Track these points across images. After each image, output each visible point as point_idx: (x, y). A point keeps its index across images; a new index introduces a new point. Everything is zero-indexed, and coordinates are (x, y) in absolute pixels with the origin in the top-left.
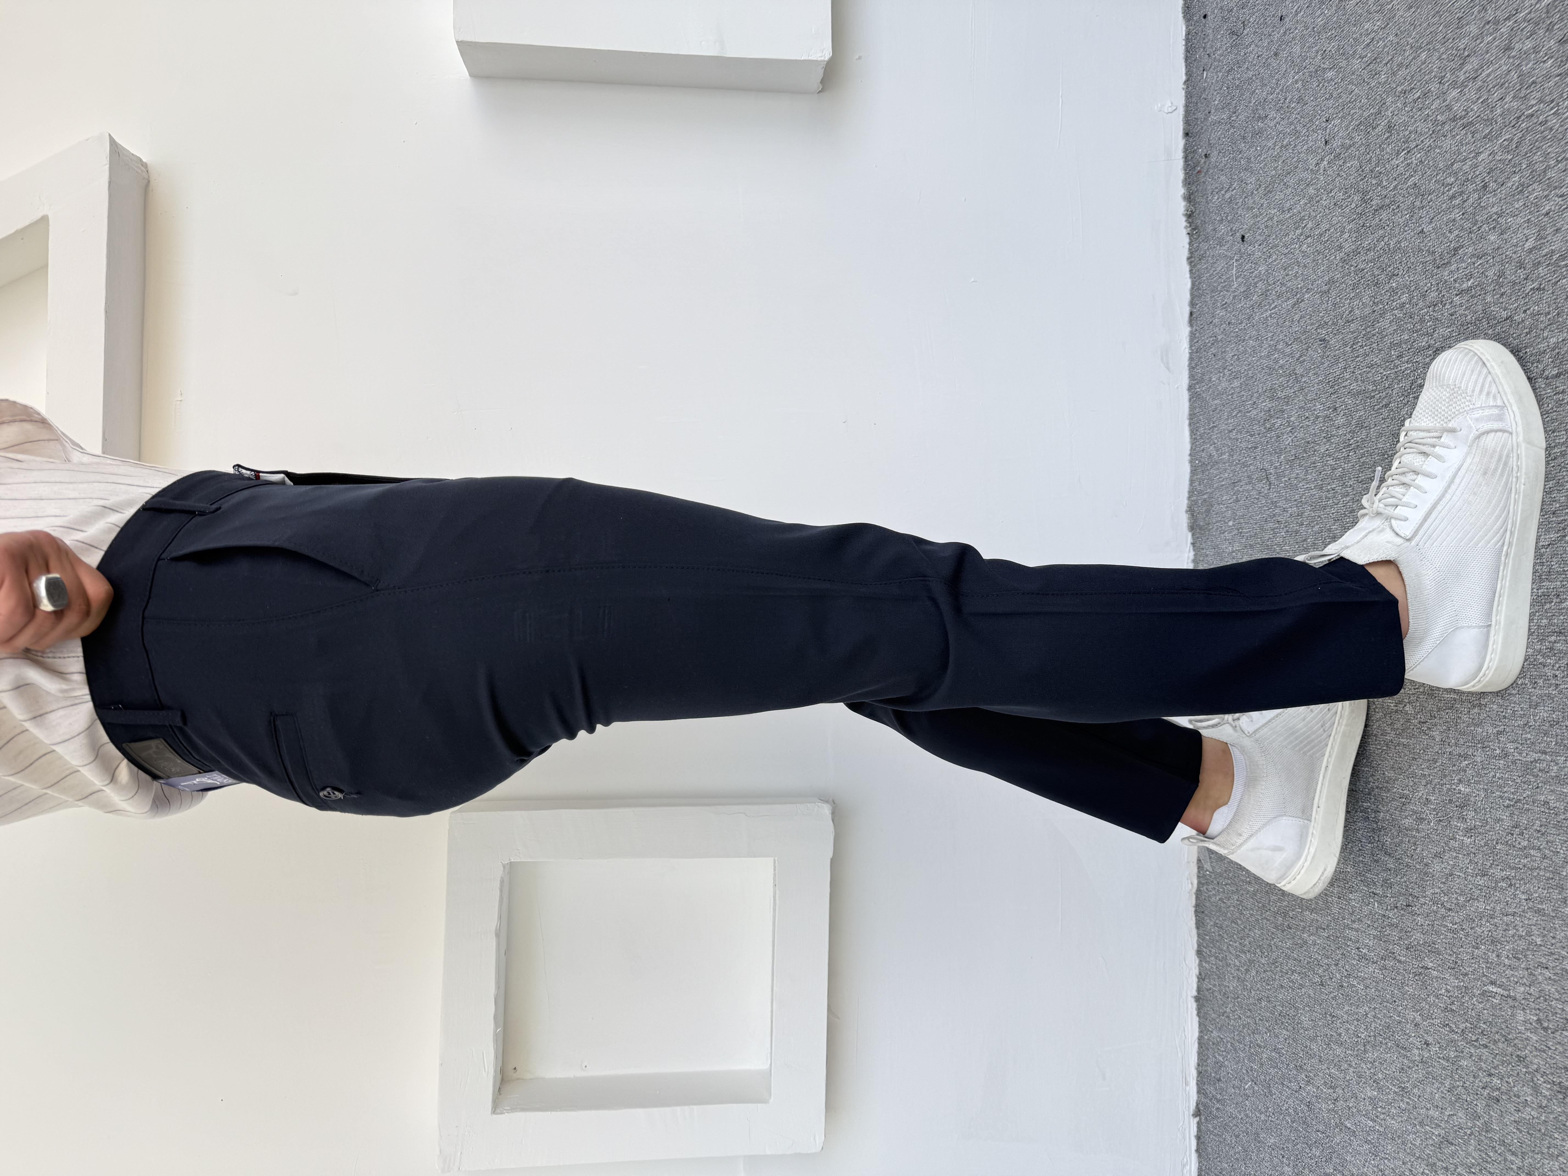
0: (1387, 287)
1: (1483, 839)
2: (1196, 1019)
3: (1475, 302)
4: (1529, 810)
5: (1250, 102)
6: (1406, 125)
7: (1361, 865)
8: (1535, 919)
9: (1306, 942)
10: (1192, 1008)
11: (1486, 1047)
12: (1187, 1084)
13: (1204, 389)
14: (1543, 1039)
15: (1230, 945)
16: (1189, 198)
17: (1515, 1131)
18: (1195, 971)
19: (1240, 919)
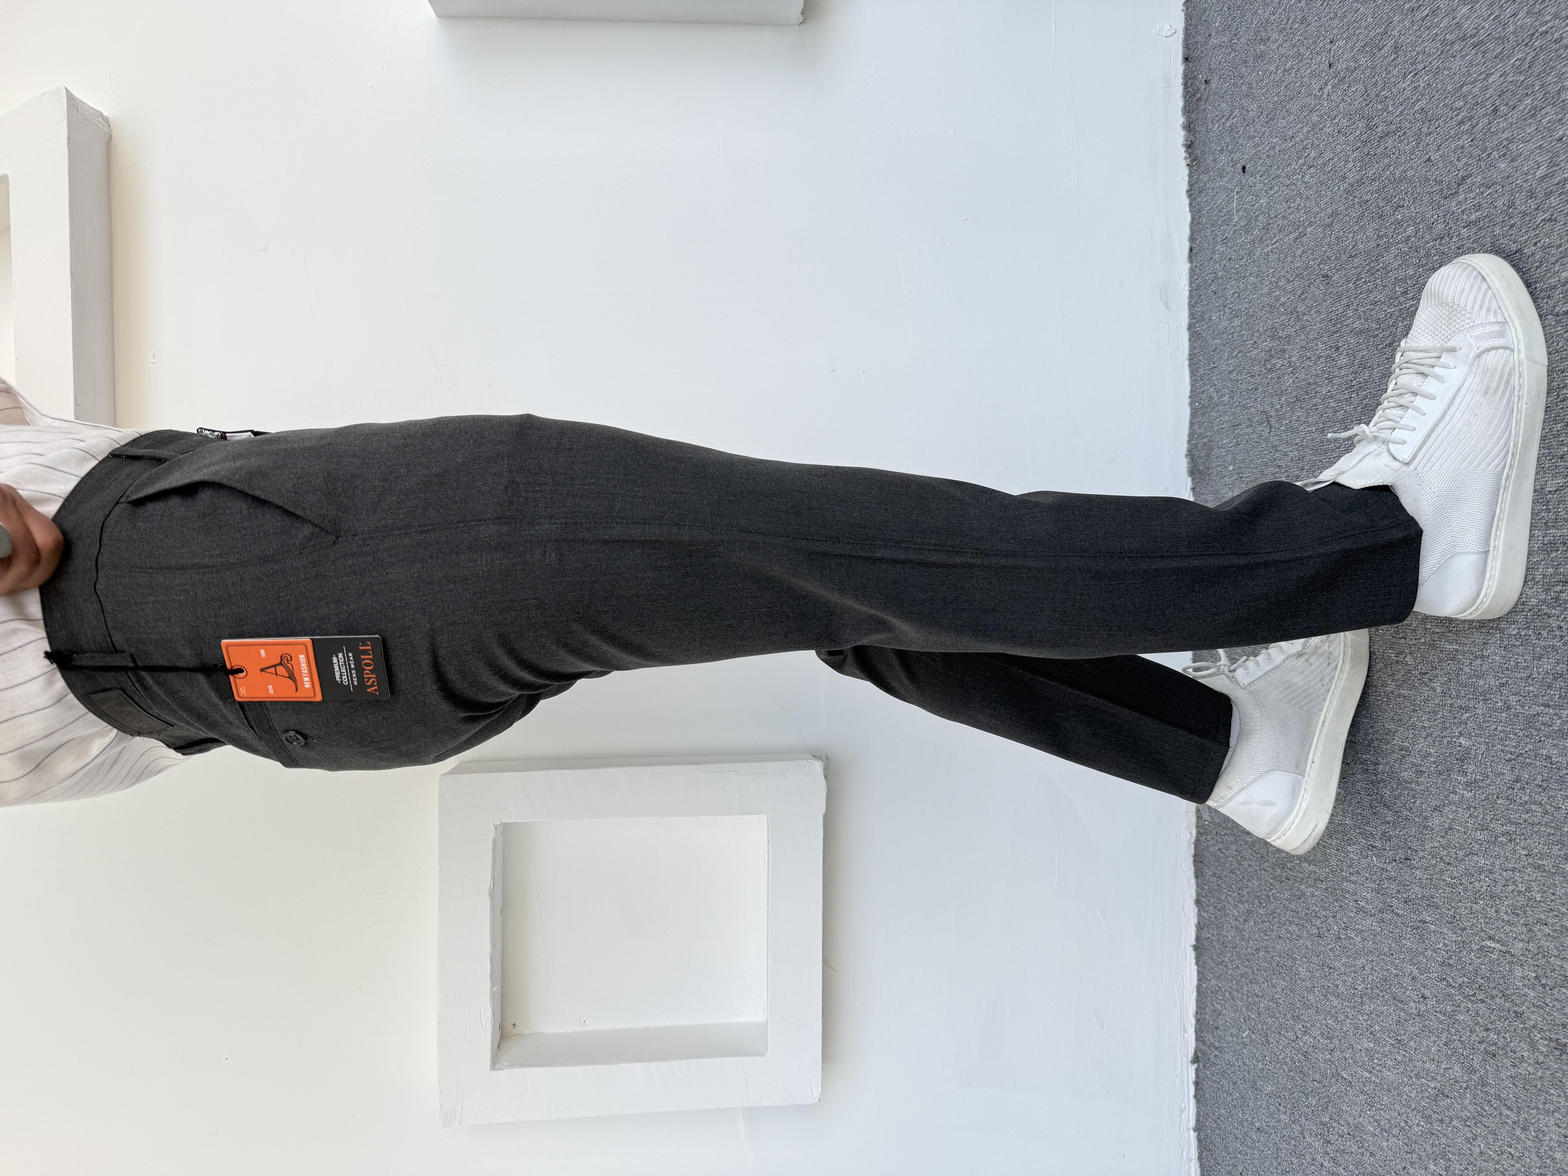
0: (1392, 220)
1: (1483, 793)
2: (1195, 968)
3: (1484, 234)
4: (1531, 764)
5: (1252, 23)
6: (1413, 45)
7: (1360, 818)
8: (1535, 875)
9: (1303, 894)
10: (1190, 956)
11: (1483, 1001)
12: (1185, 1031)
13: (1204, 328)
14: (1541, 995)
15: (1228, 895)
16: (1189, 127)
17: (1511, 1086)
18: (1194, 920)
19: (1239, 870)
